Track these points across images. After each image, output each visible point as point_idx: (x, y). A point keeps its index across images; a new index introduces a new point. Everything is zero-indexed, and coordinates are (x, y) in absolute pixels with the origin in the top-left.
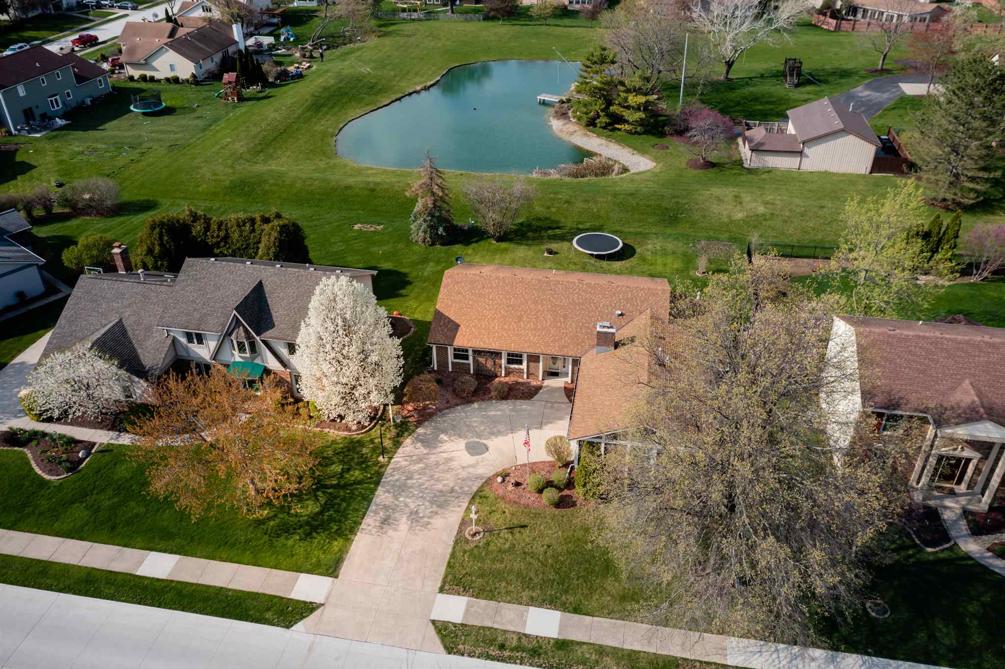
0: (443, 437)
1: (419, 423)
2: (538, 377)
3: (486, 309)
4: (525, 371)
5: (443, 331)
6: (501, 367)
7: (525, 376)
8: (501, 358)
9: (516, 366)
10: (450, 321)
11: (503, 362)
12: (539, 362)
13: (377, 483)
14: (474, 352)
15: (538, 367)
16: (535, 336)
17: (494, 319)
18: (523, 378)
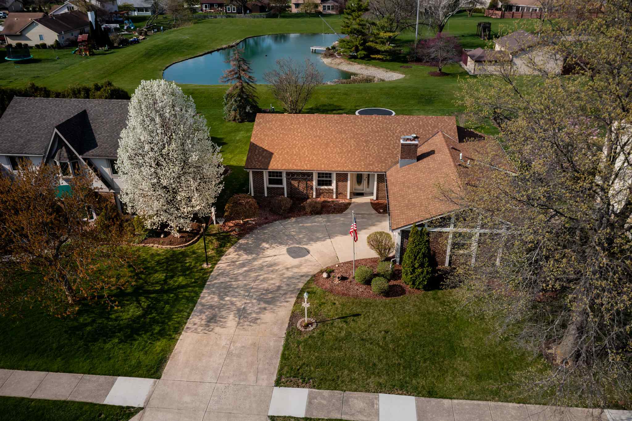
0: (265, 245)
1: (241, 236)
2: (346, 196)
3: (295, 139)
4: (335, 190)
5: (258, 159)
6: (312, 188)
7: (334, 196)
8: (312, 180)
9: (326, 187)
10: (264, 150)
11: (314, 183)
12: (347, 181)
13: (202, 286)
14: (288, 174)
15: (346, 186)
16: (342, 158)
17: (304, 147)
18: (333, 198)
